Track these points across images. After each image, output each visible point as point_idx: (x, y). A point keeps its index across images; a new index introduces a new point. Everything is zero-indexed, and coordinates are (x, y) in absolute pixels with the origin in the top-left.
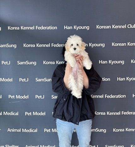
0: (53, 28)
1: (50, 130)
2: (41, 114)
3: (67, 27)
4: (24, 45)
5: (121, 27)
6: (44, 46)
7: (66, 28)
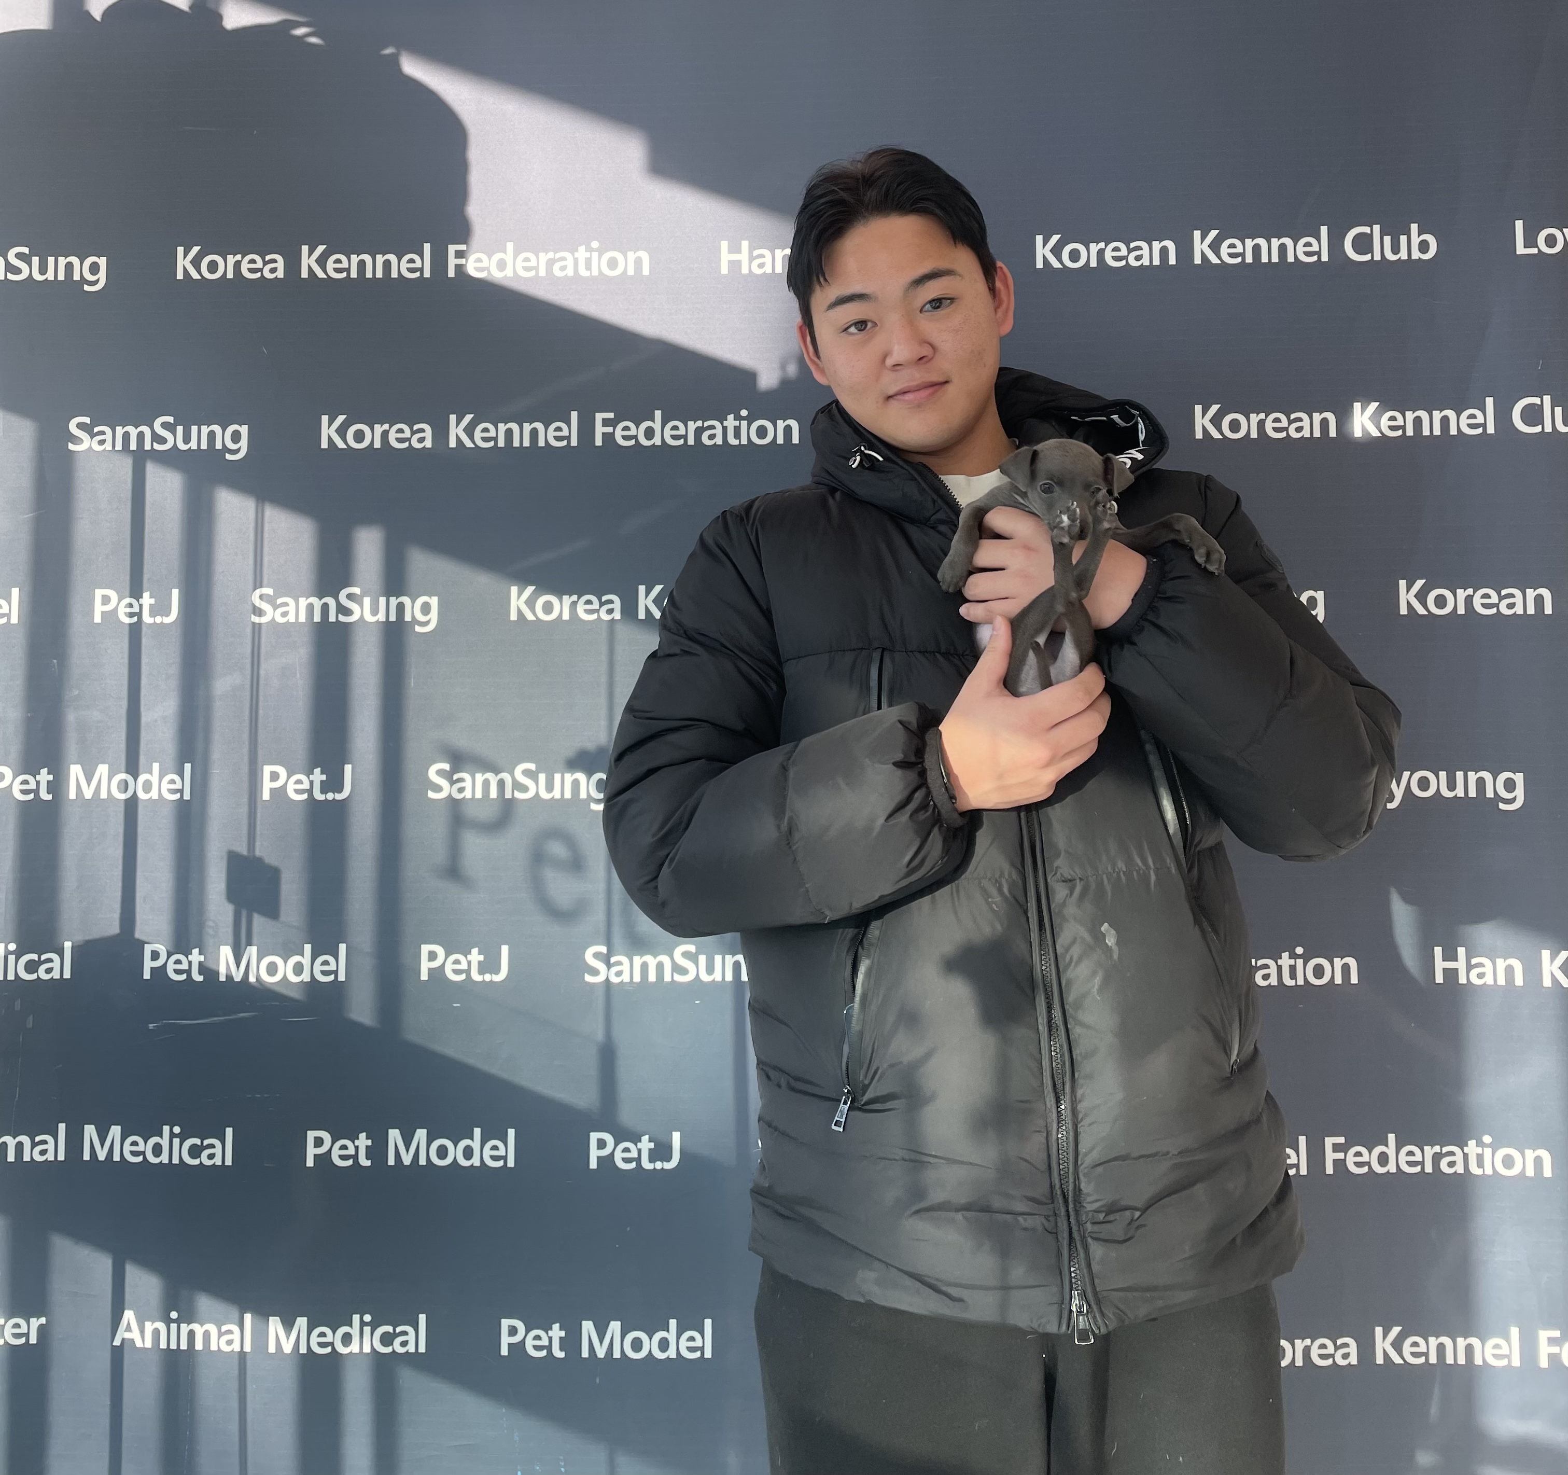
0: (613, 264)
1: (557, 1332)
2: (468, 1153)
3: (744, 257)
4: (328, 431)
5: (1283, 249)
6: (522, 435)
7: (735, 266)
